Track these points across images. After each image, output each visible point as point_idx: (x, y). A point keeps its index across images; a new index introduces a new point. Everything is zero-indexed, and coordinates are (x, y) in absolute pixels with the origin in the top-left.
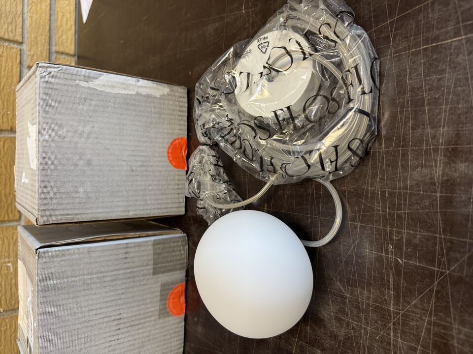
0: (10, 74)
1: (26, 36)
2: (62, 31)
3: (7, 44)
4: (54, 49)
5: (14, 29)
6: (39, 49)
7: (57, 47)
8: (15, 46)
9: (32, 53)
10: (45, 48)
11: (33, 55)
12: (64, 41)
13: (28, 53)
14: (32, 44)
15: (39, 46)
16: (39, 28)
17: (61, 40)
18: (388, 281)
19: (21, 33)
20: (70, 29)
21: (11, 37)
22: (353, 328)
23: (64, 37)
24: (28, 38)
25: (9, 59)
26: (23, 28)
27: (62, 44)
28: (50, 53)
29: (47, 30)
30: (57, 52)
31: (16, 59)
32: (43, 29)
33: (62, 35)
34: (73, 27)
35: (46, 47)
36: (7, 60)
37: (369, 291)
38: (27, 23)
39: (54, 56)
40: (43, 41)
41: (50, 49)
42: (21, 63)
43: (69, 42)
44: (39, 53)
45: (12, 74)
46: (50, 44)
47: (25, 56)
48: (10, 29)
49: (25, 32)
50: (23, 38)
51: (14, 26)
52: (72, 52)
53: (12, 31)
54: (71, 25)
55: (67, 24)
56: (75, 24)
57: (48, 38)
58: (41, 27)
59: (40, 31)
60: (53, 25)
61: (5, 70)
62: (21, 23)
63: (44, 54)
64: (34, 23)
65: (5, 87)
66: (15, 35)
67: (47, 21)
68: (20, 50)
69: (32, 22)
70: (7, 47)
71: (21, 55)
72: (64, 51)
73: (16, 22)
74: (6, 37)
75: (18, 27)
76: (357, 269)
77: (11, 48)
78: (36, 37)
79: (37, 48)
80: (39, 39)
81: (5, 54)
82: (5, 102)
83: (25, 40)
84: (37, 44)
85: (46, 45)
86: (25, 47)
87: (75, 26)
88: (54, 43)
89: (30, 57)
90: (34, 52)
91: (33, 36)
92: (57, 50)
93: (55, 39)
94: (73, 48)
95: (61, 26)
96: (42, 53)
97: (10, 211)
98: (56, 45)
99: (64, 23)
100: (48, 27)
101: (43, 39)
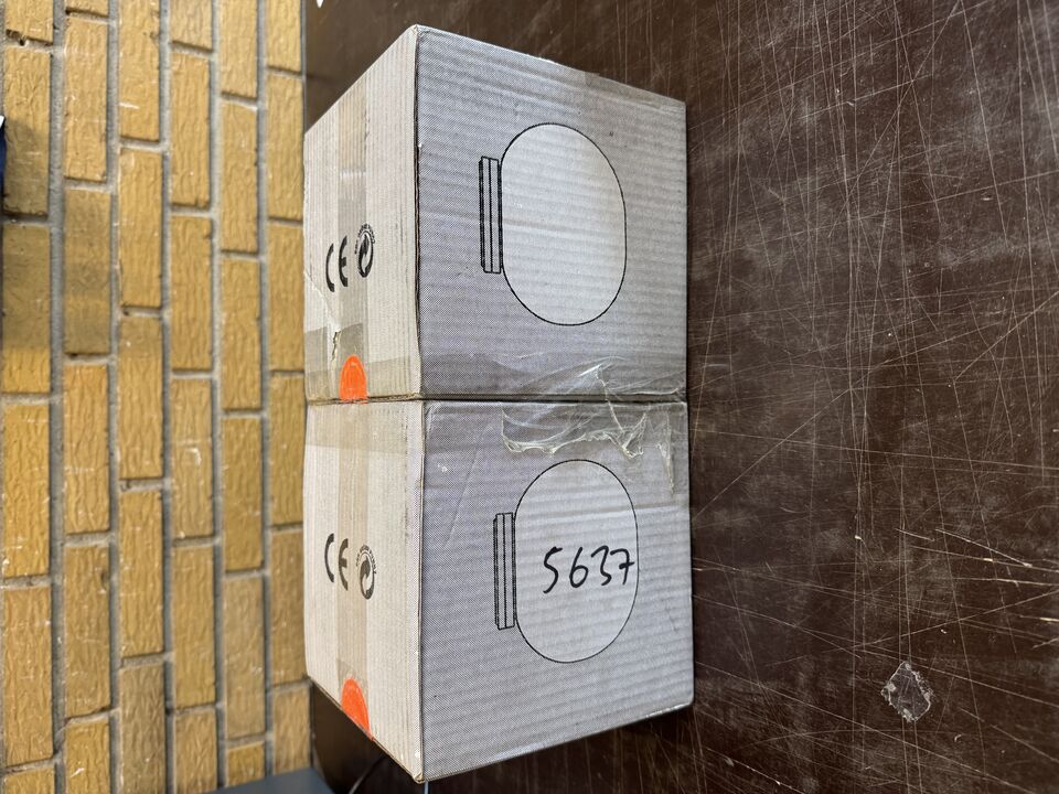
0: (192, 106)
1: (218, 38)
2: (279, 30)
3: (186, 52)
4: (265, 61)
5: (198, 26)
6: (241, 61)
7: (271, 58)
8: (201, 56)
9: (229, 68)
10: (251, 60)
11: (231, 72)
12: (283, 48)
13: (222, 69)
14: (230, 50)
15: (241, 56)
16: (239, 24)
17: (277, 45)
18: (838, 142)
19: (209, 34)
20: (292, 26)
21: (194, 40)
22: (796, 243)
23: (282, 40)
24: (221, 41)
25: (190, 79)
26: (212, 25)
27: (280, 52)
28: (259, 69)
29: (254, 28)
30: (271, 68)
31: (203, 79)
32: (247, 25)
33: (279, 36)
34: (297, 23)
35: (253, 57)
36: (187, 81)
37: (813, 174)
38: (220, 15)
39: (265, 74)
40: (247, 48)
41: (258, 61)
42: (210, 86)
43: (290, 49)
44: (241, 68)
45: (196, 107)
46: (258, 53)
47: (217, 74)
48: (192, 25)
49: (217, 31)
50: (213, 41)
51: (198, 22)
52: (296, 66)
53: (195, 30)
54: (295, 19)
55: (286, 17)
56: (301, 17)
57: (254, 41)
58: (243, 22)
59: (242, 29)
60: (262, 19)
61: (185, 97)
62: (209, 16)
63: (249, 71)
64: (230, 15)
65: (186, 128)
66: (201, 36)
67: (254, 12)
68: (210, 63)
69: (228, 13)
70: (187, 57)
71: (210, 72)
72: (283, 65)
73: (201, 14)
74: (186, 40)
75: (204, 23)
76: (795, 152)
77: (194, 60)
78: (235, 40)
79: (238, 59)
80: (240, 44)
81: (184, 70)
82: (186, 155)
83: (217, 47)
84: (236, 52)
85: (252, 55)
86: (215, 58)
87: (301, 22)
88: (264, 52)
89: (225, 76)
90: (233, 67)
91: (230, 39)
92: (271, 63)
93: (267, 43)
94: (298, 59)
95: (276, 20)
96: (245, 68)
97: (194, 351)
98: (268, 55)
99: (282, 15)
100: (254, 23)
101: (247, 44)
